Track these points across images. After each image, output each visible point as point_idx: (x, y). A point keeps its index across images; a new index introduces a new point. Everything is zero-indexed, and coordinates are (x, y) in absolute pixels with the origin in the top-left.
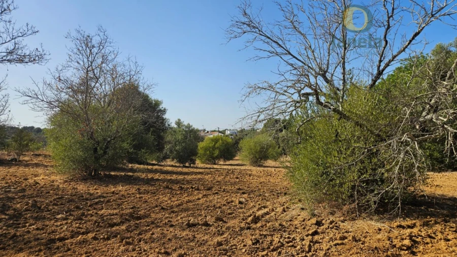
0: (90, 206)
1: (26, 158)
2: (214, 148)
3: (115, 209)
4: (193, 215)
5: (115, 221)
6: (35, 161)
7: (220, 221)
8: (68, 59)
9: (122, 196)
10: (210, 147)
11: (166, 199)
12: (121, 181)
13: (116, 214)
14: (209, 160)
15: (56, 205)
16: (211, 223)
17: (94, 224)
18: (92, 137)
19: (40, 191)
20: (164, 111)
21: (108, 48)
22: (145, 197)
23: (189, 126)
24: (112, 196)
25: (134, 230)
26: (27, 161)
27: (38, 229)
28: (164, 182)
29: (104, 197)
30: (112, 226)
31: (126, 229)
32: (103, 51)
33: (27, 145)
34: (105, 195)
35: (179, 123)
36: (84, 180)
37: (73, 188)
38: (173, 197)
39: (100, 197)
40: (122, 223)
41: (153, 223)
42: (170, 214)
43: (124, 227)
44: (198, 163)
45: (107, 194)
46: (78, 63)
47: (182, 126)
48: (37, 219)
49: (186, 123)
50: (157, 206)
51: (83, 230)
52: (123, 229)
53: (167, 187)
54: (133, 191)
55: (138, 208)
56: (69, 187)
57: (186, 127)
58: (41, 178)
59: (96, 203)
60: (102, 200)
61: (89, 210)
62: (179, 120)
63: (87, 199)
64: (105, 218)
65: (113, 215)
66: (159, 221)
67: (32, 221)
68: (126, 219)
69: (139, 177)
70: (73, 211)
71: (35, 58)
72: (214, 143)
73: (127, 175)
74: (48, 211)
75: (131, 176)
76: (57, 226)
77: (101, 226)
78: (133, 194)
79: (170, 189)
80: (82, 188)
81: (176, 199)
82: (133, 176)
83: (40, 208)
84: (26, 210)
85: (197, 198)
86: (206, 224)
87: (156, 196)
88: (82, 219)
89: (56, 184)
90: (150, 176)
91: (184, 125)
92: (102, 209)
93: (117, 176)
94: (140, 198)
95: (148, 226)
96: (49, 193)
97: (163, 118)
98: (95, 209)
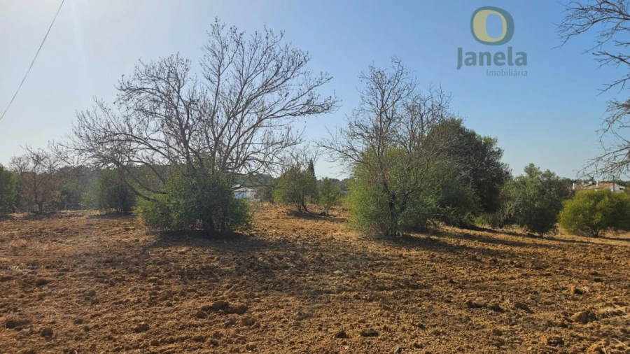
0: (370, 266)
1: (335, 213)
2: (593, 210)
3: (393, 273)
4: (485, 296)
5: (386, 285)
6: (342, 217)
7: (522, 309)
8: (361, 101)
9: (409, 261)
10: (586, 209)
11: (463, 272)
12: (420, 245)
13: (392, 279)
14: (583, 229)
15: (339, 261)
16: (506, 309)
17: (364, 284)
18: (386, 189)
19: (332, 245)
20: (499, 153)
21: (404, 80)
22: (437, 266)
23: (549, 174)
24: (398, 260)
25: (403, 298)
26: (335, 216)
27: (312, 280)
28: (475, 252)
29: (388, 259)
30: (382, 289)
31: (394, 295)
32: (399, 85)
33: (334, 198)
34: (390, 257)
35: (531, 170)
36: (378, 239)
37: (363, 247)
38: (475, 270)
39: (384, 258)
40: (393, 288)
41: (428, 295)
42: (455, 289)
43: (391, 293)
44: (562, 232)
45: (393, 256)
46: (371, 103)
47: (537, 173)
48: (317, 271)
49: (543, 170)
50: (445, 278)
51: (350, 288)
52: (389, 295)
53: (474, 258)
54: (425, 256)
55: (420, 276)
56: (359, 245)
57: (544, 176)
58: (338, 233)
59: (378, 265)
60: (384, 262)
61: (366, 271)
62: (532, 165)
63: (369, 259)
64: (377, 281)
65: (387, 279)
66: (437, 294)
67: (312, 273)
68: (399, 285)
69: (446, 243)
70: (352, 269)
71: (326, 108)
72: (593, 202)
73: (431, 239)
74: (330, 265)
75: (436, 241)
76: (330, 280)
77: (370, 288)
78: (422, 260)
79: (477, 260)
80: (373, 247)
81: (478, 274)
82: (438, 240)
83: (323, 261)
84: (312, 262)
85: (510, 276)
86: (497, 309)
87: (451, 266)
88: (355, 278)
89: (350, 240)
90: (462, 243)
91: (540, 173)
92: (380, 271)
93: (418, 239)
94: (428, 265)
95: (421, 297)
96: (339, 248)
97: (498, 163)
98: (373, 270)
